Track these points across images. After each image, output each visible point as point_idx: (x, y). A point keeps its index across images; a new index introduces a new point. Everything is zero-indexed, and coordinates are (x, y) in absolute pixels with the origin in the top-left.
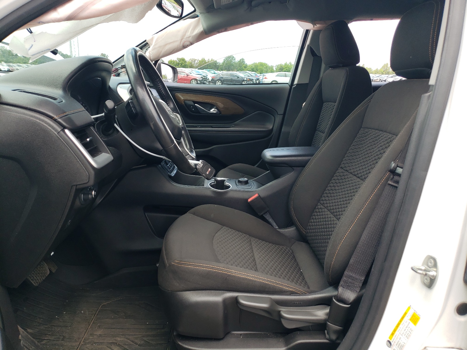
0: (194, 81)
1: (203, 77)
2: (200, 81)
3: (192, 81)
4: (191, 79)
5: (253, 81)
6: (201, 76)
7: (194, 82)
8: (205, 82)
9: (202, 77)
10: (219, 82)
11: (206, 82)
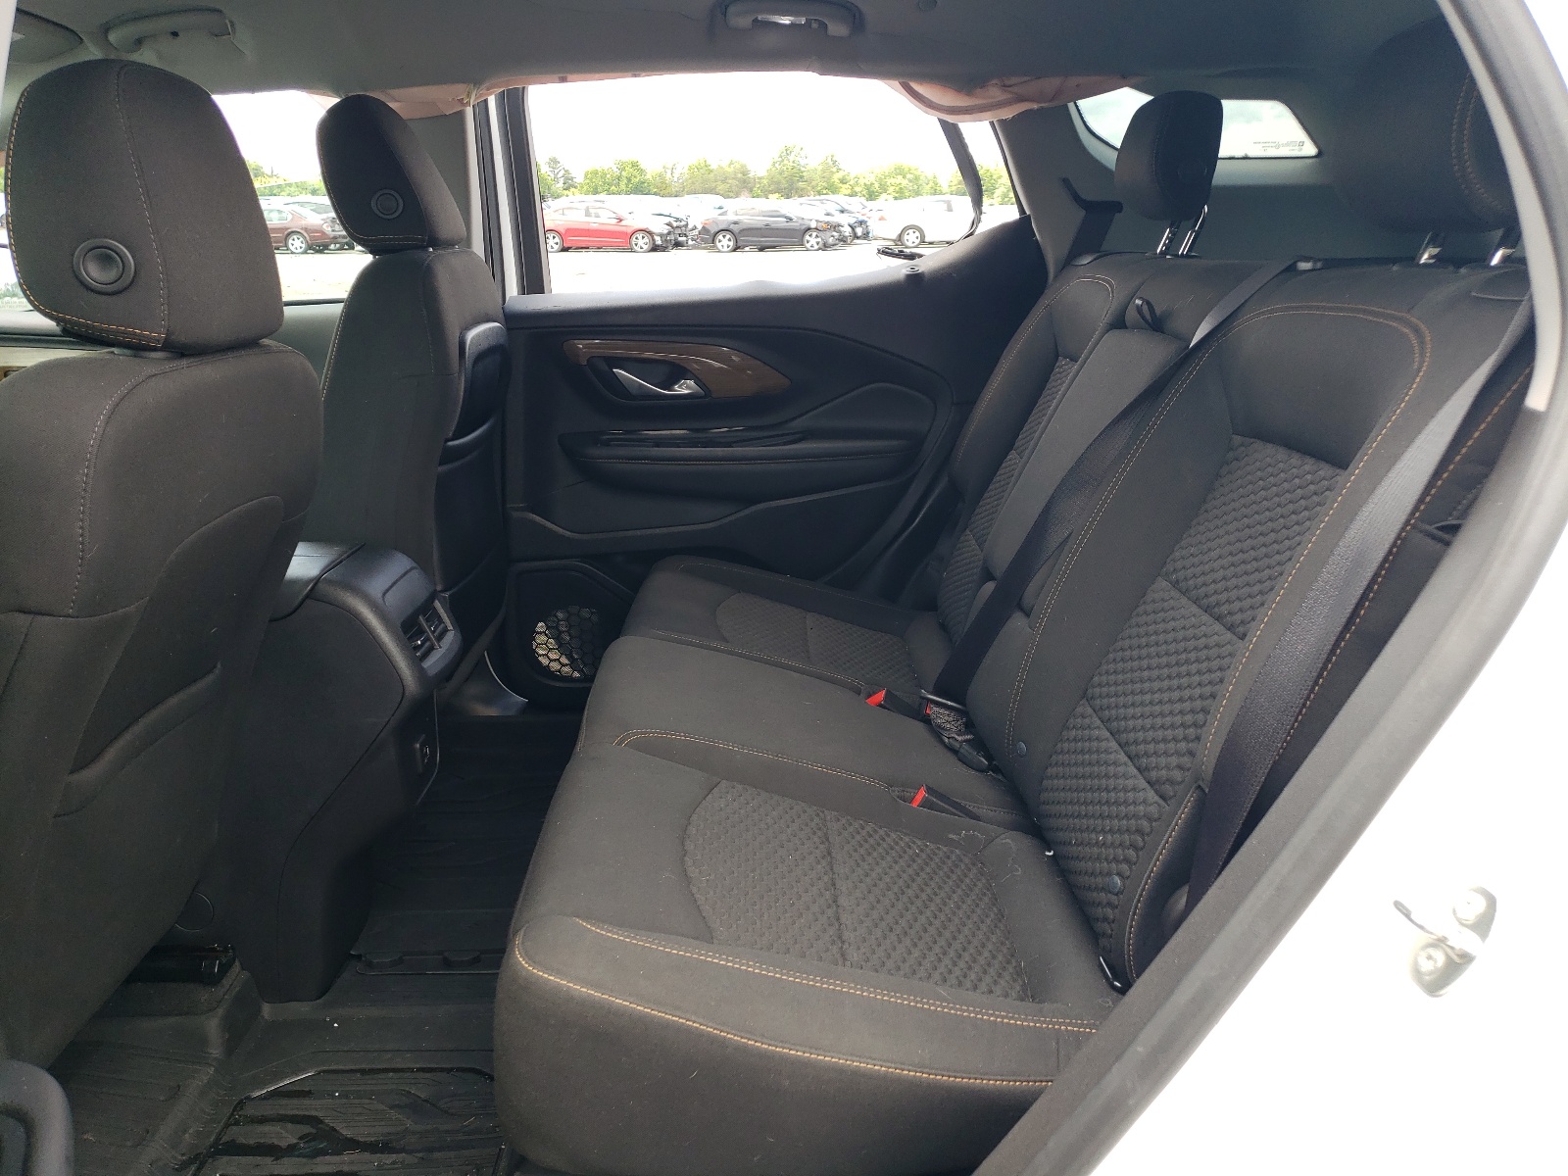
0: (643, 237)
1: (675, 224)
2: (661, 235)
3: (637, 238)
4: (630, 231)
5: (842, 229)
6: (668, 220)
7: (641, 242)
8: (680, 239)
9: (669, 224)
10: (724, 236)
11: (684, 239)
